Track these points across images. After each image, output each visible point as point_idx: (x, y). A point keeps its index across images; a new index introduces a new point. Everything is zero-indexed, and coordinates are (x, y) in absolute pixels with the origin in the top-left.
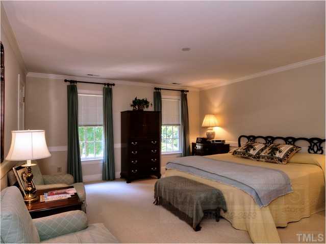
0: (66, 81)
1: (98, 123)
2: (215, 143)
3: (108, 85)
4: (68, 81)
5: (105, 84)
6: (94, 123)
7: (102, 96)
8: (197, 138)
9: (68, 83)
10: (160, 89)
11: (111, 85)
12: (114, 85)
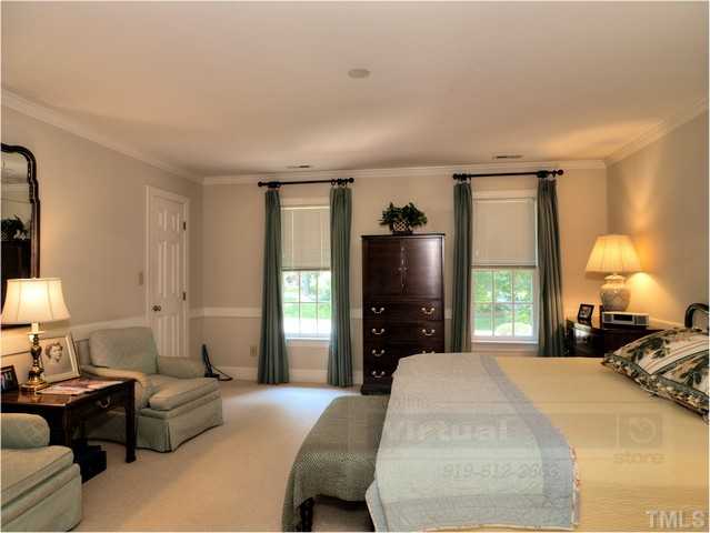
0: (260, 184)
1: (322, 265)
2: (614, 322)
3: (340, 182)
4: (264, 184)
5: (332, 181)
6: (315, 265)
7: (328, 207)
8: (582, 306)
9: (266, 189)
10: (470, 176)
11: (346, 181)
12: (351, 180)
